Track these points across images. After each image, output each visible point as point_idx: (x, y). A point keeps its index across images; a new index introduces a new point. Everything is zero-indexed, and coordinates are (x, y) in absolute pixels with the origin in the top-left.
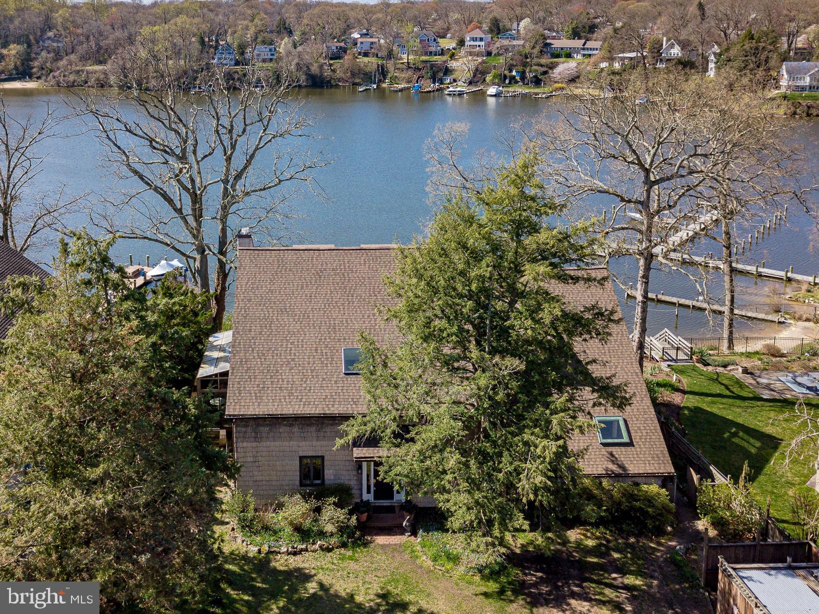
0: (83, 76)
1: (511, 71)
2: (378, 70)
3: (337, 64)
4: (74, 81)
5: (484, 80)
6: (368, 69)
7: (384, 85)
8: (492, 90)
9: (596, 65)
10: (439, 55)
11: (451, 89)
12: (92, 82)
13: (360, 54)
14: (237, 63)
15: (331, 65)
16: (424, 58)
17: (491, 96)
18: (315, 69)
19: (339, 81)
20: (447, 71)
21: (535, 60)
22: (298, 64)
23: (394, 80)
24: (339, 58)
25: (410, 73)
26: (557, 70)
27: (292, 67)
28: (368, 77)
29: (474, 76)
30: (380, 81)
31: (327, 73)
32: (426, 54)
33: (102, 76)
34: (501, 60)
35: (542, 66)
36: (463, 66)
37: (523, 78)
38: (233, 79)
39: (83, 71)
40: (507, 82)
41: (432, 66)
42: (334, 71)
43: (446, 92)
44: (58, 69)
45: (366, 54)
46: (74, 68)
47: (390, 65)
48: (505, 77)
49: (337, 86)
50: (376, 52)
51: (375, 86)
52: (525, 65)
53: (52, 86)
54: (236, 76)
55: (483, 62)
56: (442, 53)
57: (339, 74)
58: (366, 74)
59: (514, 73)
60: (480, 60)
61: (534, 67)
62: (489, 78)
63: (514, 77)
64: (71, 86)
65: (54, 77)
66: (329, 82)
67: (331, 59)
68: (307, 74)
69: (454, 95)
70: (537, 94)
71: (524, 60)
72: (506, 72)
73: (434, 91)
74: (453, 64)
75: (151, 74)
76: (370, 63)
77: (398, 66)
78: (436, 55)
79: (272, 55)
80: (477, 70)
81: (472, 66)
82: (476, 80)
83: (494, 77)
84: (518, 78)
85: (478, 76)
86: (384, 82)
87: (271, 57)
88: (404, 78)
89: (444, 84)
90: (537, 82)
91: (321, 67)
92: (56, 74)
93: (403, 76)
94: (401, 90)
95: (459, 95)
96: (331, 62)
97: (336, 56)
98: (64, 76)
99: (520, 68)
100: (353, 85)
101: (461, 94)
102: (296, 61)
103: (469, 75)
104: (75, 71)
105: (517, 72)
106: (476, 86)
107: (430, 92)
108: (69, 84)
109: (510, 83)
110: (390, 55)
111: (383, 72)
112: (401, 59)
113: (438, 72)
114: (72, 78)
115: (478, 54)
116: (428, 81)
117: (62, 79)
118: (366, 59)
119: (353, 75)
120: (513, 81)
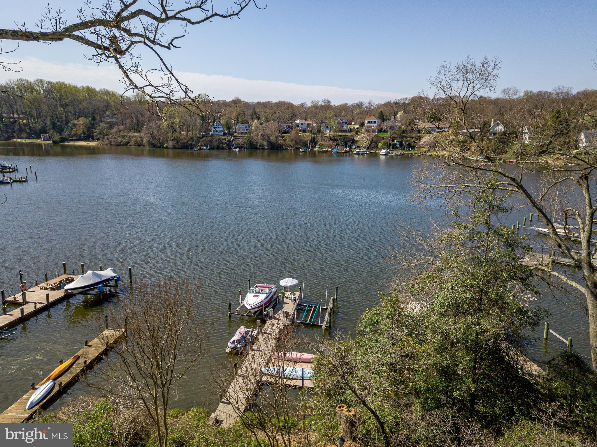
0: (127, 140)
1: (393, 141)
2: (312, 140)
3: (286, 136)
4: (121, 142)
5: (377, 146)
6: (305, 140)
7: (315, 149)
8: (383, 151)
9: (447, 137)
10: (349, 132)
11: (357, 151)
12: (132, 143)
13: (300, 131)
14: (225, 134)
15: (283, 137)
16: (340, 134)
17: (383, 155)
18: (273, 138)
19: (288, 147)
20: (354, 141)
21: (409, 135)
22: (262, 135)
23: (321, 146)
24: (287, 133)
25: (331, 142)
26: (423, 141)
27: (259, 136)
28: (305, 145)
29: (371, 144)
30: (312, 147)
31: (280, 141)
32: (341, 131)
33: (139, 139)
34: (388, 135)
35: (413, 138)
36: (363, 138)
37: (401, 145)
38: (222, 143)
39: (127, 136)
40: (391, 147)
41: (345, 138)
42: (285, 140)
43: (354, 153)
44: (111, 134)
45: (304, 131)
46: (121, 134)
47: (319, 138)
48: (390, 144)
49: (286, 149)
50: (310, 129)
51: (310, 150)
52: (403, 137)
53: (106, 144)
54: (224, 141)
55: (376, 136)
56: (351, 130)
57: (288, 142)
58: (304, 143)
59: (395, 142)
60: (374, 134)
61: (409, 139)
62: (380, 145)
63: (395, 145)
64: (119, 145)
65: (108, 139)
66: (282, 147)
67: (283, 133)
68: (268, 141)
69: (359, 154)
70: (411, 154)
71: (402, 134)
72: (391, 142)
73: (346, 152)
74: (358, 138)
75: (170, 138)
76: (307, 136)
77: (323, 138)
78: (347, 132)
79: (247, 130)
80: (372, 140)
81: (370, 138)
82: (371, 146)
83: (384, 144)
84: (398, 145)
85: (373, 144)
86: (315, 147)
87: (247, 131)
88: (327, 145)
89: (352, 149)
90: (410, 147)
91: (277, 138)
92: (110, 137)
93: (327, 144)
94: (326, 152)
95: (362, 154)
96: (283, 135)
97: (286, 132)
98: (115, 138)
99: (400, 140)
100: (296, 149)
101: (363, 154)
102: (261, 132)
103: (367, 143)
104: (122, 136)
105: (397, 142)
106: (372, 150)
107: (344, 153)
108: (118, 144)
109: (393, 148)
110: (319, 131)
111: (314, 142)
112: (326, 134)
113: (348, 141)
114: (119, 140)
115: (373, 131)
116: (342, 147)
117: (112, 140)
118: (304, 134)
119: (296, 143)
120: (395, 147)
